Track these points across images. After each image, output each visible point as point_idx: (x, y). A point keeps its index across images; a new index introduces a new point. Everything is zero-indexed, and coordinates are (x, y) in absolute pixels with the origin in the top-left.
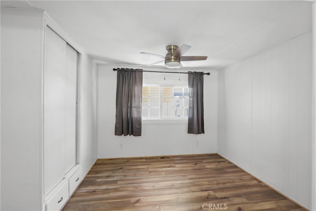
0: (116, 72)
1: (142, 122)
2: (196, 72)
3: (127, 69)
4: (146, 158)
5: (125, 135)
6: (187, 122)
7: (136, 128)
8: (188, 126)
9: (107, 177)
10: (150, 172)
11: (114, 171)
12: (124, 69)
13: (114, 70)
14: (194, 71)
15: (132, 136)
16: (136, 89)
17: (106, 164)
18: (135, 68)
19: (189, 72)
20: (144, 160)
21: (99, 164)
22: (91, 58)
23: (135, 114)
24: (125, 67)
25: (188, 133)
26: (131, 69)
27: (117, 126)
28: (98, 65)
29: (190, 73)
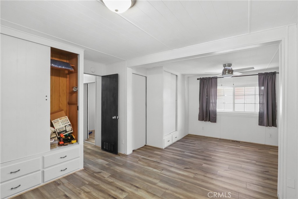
0: (199, 80)
1: (217, 113)
2: (267, 73)
3: (206, 78)
4: (220, 139)
5: (204, 121)
6: (258, 115)
7: (213, 117)
8: (259, 119)
9: (191, 141)
10: (217, 145)
11: (195, 140)
12: (204, 78)
13: (198, 79)
14: (265, 72)
15: (209, 122)
16: (213, 90)
17: (192, 137)
18: (211, 76)
19: (259, 73)
20: (218, 140)
21: (188, 136)
22: (183, 76)
23: (211, 108)
24: (205, 77)
25: (259, 125)
26: (209, 77)
27: (200, 115)
28: (189, 77)
29: (260, 75)
